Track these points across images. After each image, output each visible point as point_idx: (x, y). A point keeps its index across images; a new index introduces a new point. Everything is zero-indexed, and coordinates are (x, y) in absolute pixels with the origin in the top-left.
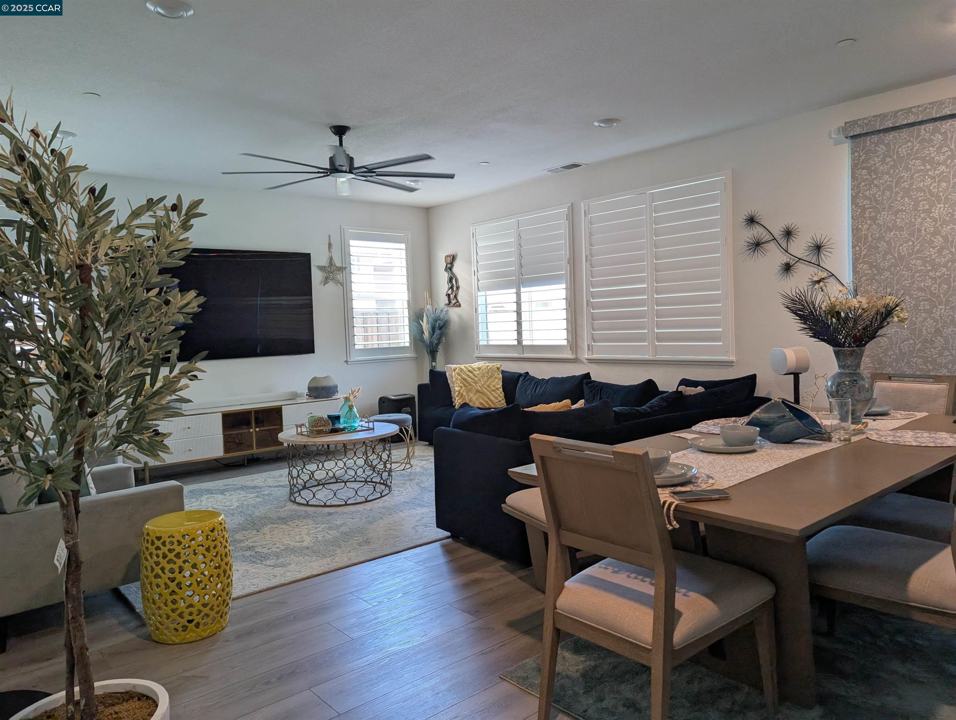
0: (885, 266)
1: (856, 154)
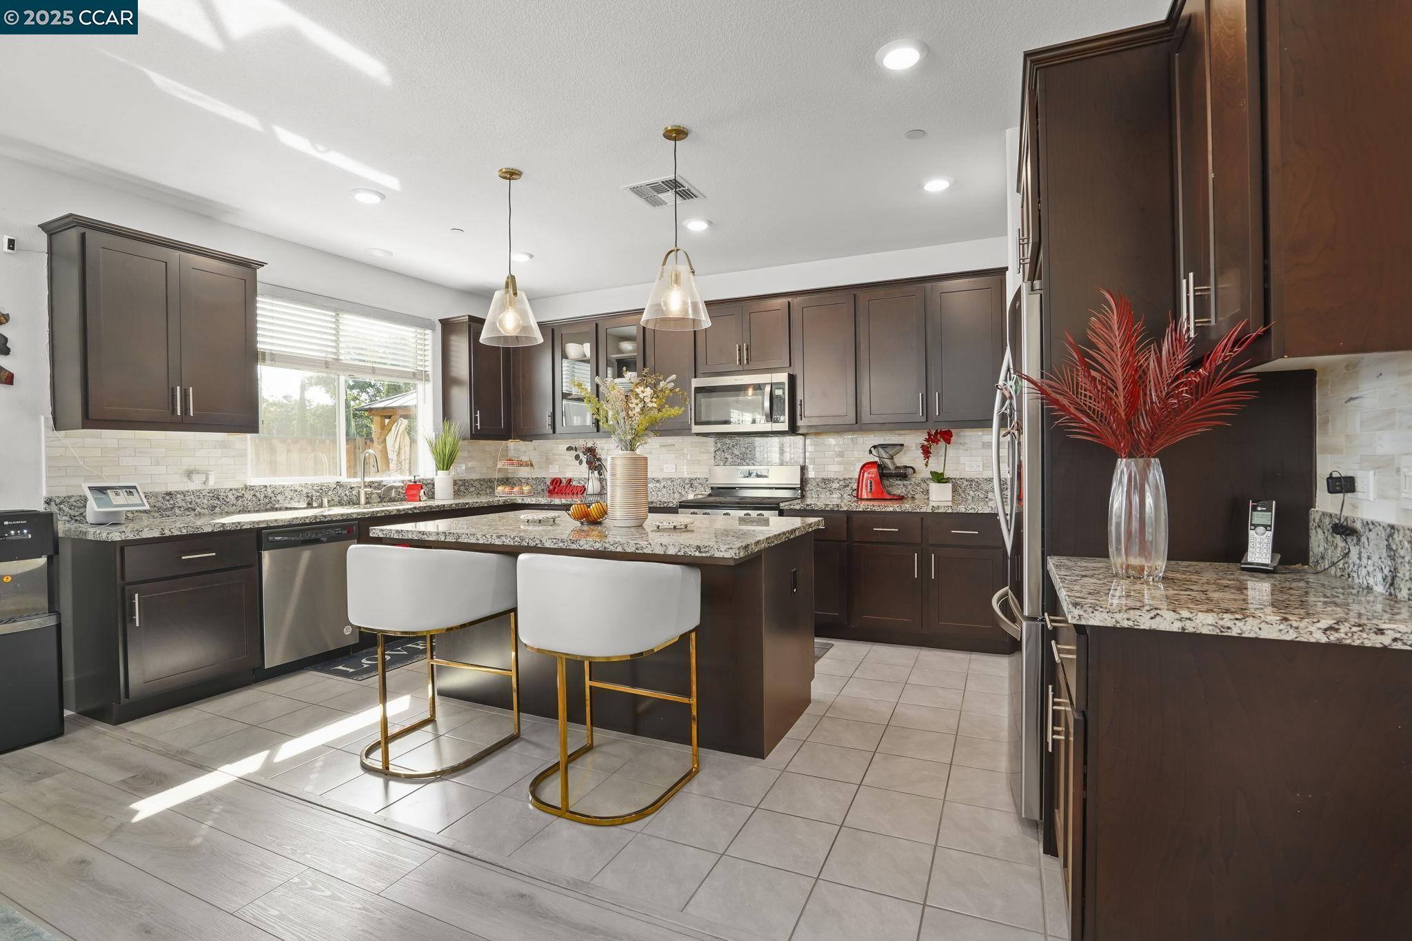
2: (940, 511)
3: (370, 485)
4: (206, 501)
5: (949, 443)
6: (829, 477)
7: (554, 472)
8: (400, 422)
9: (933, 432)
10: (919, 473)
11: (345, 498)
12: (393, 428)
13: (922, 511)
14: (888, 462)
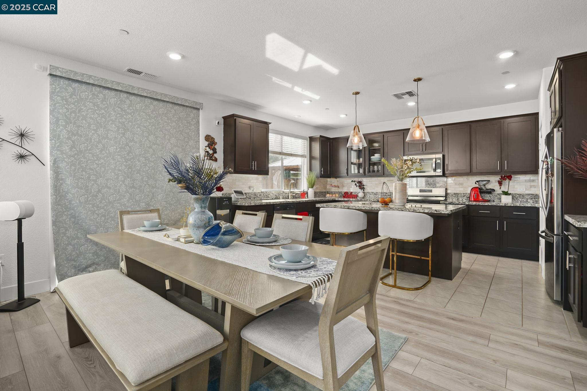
0: (71, 154)
1: (53, 86)
2: (508, 205)
3: (291, 192)
4: (253, 196)
5: (511, 180)
6: (457, 192)
7: (345, 190)
8: (278, 172)
9: (503, 176)
10: (497, 191)
11: (285, 197)
12: (276, 174)
13: (500, 205)
14: (483, 187)
